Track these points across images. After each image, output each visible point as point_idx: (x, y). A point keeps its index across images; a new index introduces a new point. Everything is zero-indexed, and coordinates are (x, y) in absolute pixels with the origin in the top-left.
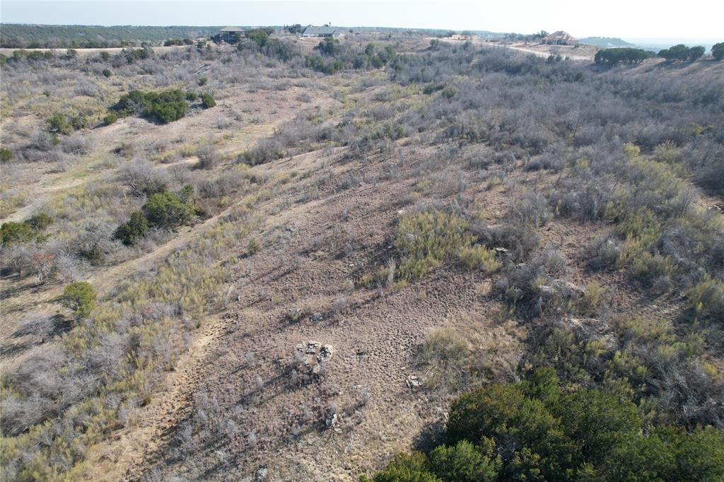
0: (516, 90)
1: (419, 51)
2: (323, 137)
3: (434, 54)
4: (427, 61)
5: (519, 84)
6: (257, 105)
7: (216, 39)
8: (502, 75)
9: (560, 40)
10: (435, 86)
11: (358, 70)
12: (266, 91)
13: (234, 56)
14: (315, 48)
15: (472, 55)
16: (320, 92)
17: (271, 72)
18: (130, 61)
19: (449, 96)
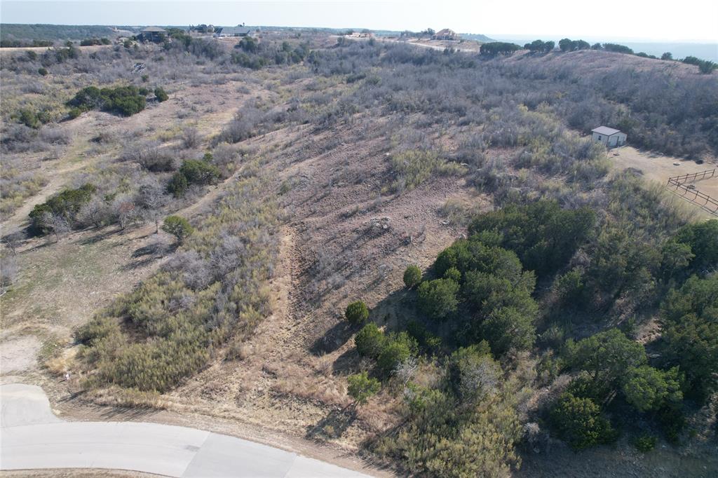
0: (426, 76)
1: (328, 48)
2: (279, 119)
3: (345, 50)
4: (340, 56)
5: (426, 72)
6: (205, 97)
7: (140, 38)
8: (410, 66)
9: (446, 36)
10: (356, 76)
11: (280, 65)
12: (208, 85)
13: (162, 54)
14: (236, 47)
15: (380, 50)
16: (254, 85)
17: (204, 69)
19: (375, 82)
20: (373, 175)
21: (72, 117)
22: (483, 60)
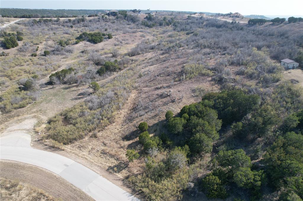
0: (219, 33)
1: (183, 20)
2: (152, 48)
3: (189, 21)
4: (187, 23)
5: (221, 31)
6: (127, 38)
7: (108, 14)
8: (215, 28)
9: (237, 16)
10: (190, 32)
11: (161, 26)
12: (129, 33)
13: (115, 21)
14: (145, 18)
15: (204, 21)
16: (148, 34)
17: (130, 27)
18: (78, 22)
19: (196, 35)
20: (175, 73)
21: (77, 43)
22: (249, 27)
